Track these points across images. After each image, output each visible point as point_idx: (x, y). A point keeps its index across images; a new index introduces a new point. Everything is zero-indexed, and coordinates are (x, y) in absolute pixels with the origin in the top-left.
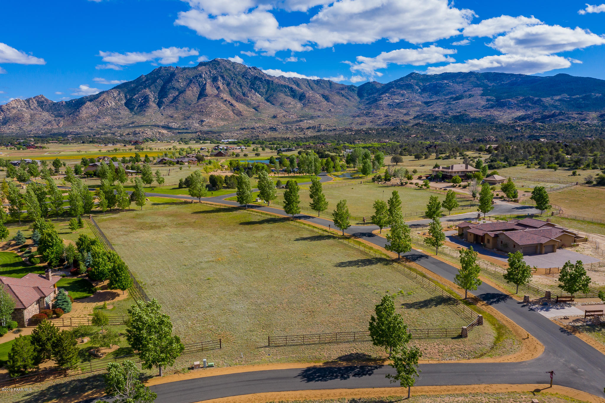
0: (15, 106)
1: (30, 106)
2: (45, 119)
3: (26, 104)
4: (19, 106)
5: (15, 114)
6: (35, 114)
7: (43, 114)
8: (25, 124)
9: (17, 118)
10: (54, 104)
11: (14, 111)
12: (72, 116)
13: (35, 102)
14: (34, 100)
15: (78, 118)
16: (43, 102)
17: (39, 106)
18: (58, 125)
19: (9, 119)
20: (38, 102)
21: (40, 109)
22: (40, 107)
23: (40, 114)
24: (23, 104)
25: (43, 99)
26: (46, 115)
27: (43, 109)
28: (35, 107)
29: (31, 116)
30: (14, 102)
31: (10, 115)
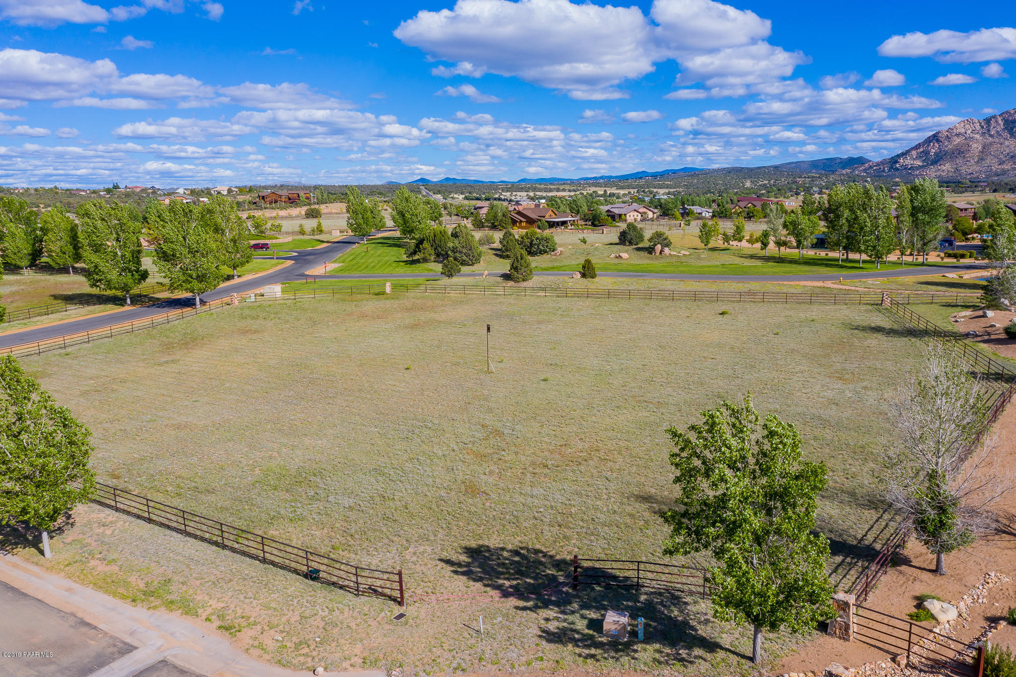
0: (963, 131)
1: (989, 131)
2: (1007, 152)
3: (982, 127)
4: (969, 132)
5: (958, 144)
6: (991, 144)
7: (1007, 143)
8: (969, 161)
9: (960, 152)
11: (957, 140)
13: (1000, 122)
14: (999, 119)
16: (1015, 121)
17: (1006, 128)
19: (945, 154)
20: (1006, 122)
21: (1006, 134)
22: (1009, 130)
23: (1001, 144)
24: (978, 127)
26: (1013, 145)
27: (1011, 134)
28: (997, 132)
29: (984, 148)
30: (962, 125)
31: (949, 147)
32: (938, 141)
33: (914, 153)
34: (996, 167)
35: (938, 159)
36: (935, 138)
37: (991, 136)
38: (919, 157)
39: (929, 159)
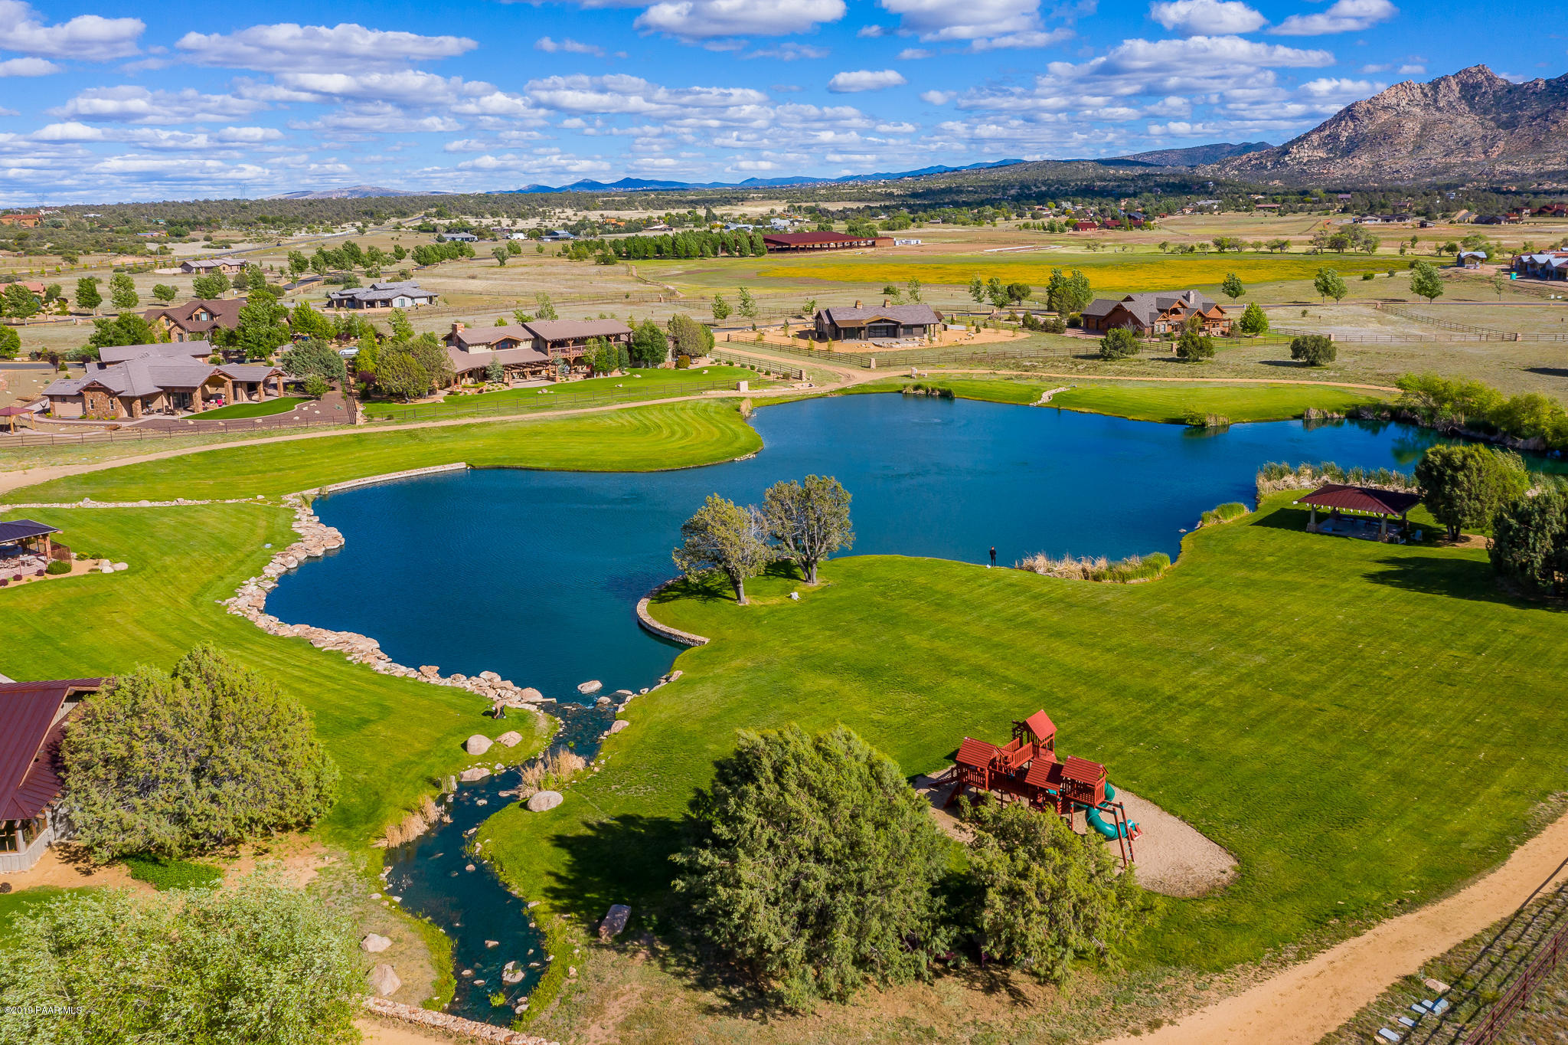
0: (1394, 101)
1: (1436, 101)
2: (1459, 135)
3: (1426, 95)
4: (1403, 103)
5: (1385, 123)
6: (1435, 123)
7: (1460, 120)
8: (1399, 151)
9: (1386, 136)
10: (1511, 89)
11: (1383, 117)
12: (1538, 125)
13: (1454, 87)
14: (1453, 82)
15: (1554, 128)
16: (1478, 85)
17: (1463, 97)
18: (1485, 153)
19: (1363, 140)
20: (1464, 87)
21: (1463, 107)
22: (1467, 100)
23: (1453, 123)
24: (1418, 95)
25: (1480, 77)
26: (1468, 123)
27: (1472, 106)
28: (1450, 103)
29: (1423, 129)
30: (1393, 91)
31: (1368, 126)
32: (1353, 118)
33: (1315, 137)
34: (1438, 160)
35: (1352, 148)
36: (1349, 113)
37: (1439, 109)
38: (1323, 144)
39: (1337, 148)
